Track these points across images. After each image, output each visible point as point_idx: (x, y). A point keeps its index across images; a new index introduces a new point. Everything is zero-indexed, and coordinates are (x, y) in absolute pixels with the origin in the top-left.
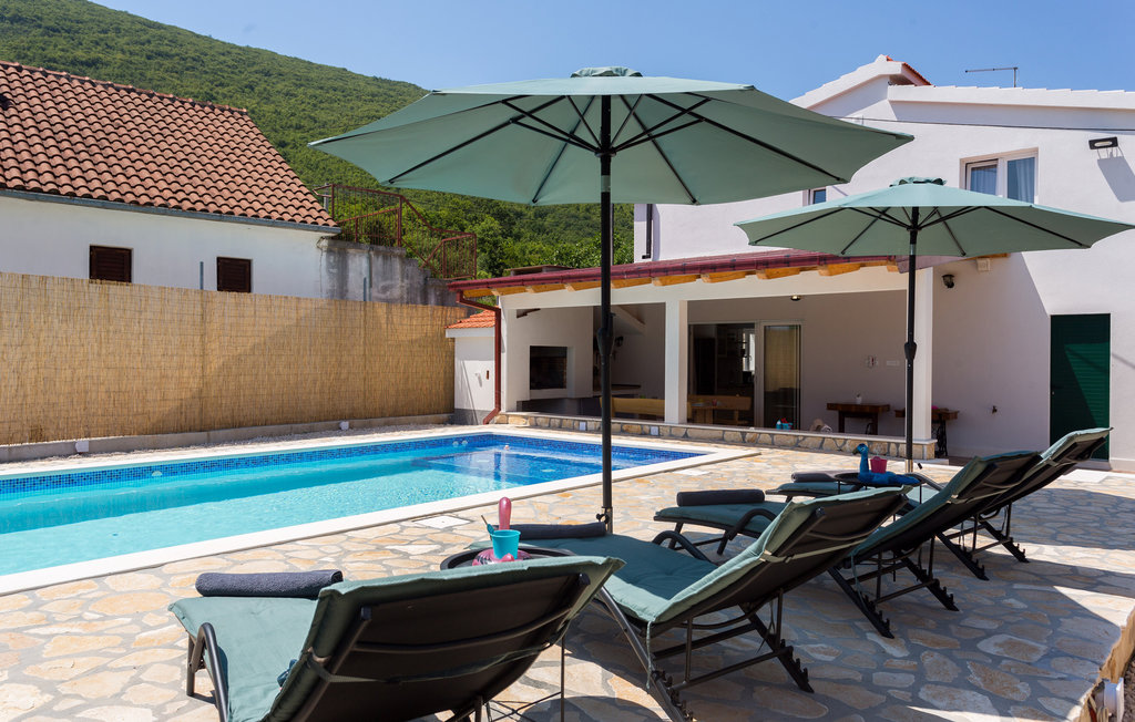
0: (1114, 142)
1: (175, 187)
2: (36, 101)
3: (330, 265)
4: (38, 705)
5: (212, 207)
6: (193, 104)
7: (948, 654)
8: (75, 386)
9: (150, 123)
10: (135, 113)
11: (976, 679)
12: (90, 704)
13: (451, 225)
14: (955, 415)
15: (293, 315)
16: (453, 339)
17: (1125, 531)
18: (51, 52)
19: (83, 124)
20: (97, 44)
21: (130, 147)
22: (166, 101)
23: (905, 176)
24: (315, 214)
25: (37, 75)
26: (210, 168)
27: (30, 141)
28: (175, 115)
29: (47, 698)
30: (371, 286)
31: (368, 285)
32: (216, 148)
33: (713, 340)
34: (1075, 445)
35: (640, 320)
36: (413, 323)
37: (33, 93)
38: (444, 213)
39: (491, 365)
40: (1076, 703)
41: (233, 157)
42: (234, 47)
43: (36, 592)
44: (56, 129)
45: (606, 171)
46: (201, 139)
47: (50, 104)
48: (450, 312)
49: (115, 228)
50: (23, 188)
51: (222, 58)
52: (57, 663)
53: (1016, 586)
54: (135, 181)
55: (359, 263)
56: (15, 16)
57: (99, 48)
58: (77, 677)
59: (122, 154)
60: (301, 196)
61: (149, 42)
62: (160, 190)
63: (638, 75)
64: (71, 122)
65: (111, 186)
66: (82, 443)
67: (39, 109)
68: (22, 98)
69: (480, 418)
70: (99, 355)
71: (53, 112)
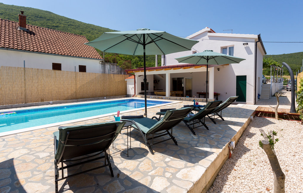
0: (247, 44)
1: (70, 51)
2: (41, 34)
3: (102, 67)
4: (26, 153)
5: (78, 55)
6: (74, 35)
7: (205, 138)
8: (49, 91)
9: (65, 38)
10: (62, 37)
11: (208, 142)
12: (37, 152)
13: (129, 59)
14: (219, 94)
15: (94, 77)
16: (126, 81)
17: (243, 115)
18: (48, 24)
19: (51, 39)
20: (58, 23)
21: (61, 43)
22: (69, 34)
23: (206, 50)
24: (99, 57)
25: (41, 29)
26: (77, 48)
27: (39, 42)
28: (70, 37)
29: (29, 151)
30: (110, 71)
31: (109, 71)
32: (79, 44)
33: (176, 81)
34: (231, 99)
35: (163, 77)
36: (118, 78)
37: (40, 32)
38: (128, 57)
39: (134, 86)
40: (224, 145)
41: (82, 46)
42: (86, 24)
43: (32, 131)
44: (45, 40)
45: (144, 48)
46: (76, 42)
47: (44, 34)
48: (126, 76)
49: (57, 60)
50: (38, 51)
51: (84, 26)
52: (32, 145)
53: (221, 125)
54: (61, 50)
55: (108, 66)
56: (40, 17)
57: (58, 24)
58: (36, 147)
59: (59, 45)
60: (96, 53)
61: (68, 22)
62: (67, 52)
63: (149, 30)
64: (48, 38)
65: (56, 51)
66: (51, 102)
67: (41, 35)
68: (38, 33)
69: (132, 96)
70: (54, 85)
71: (44, 36)
